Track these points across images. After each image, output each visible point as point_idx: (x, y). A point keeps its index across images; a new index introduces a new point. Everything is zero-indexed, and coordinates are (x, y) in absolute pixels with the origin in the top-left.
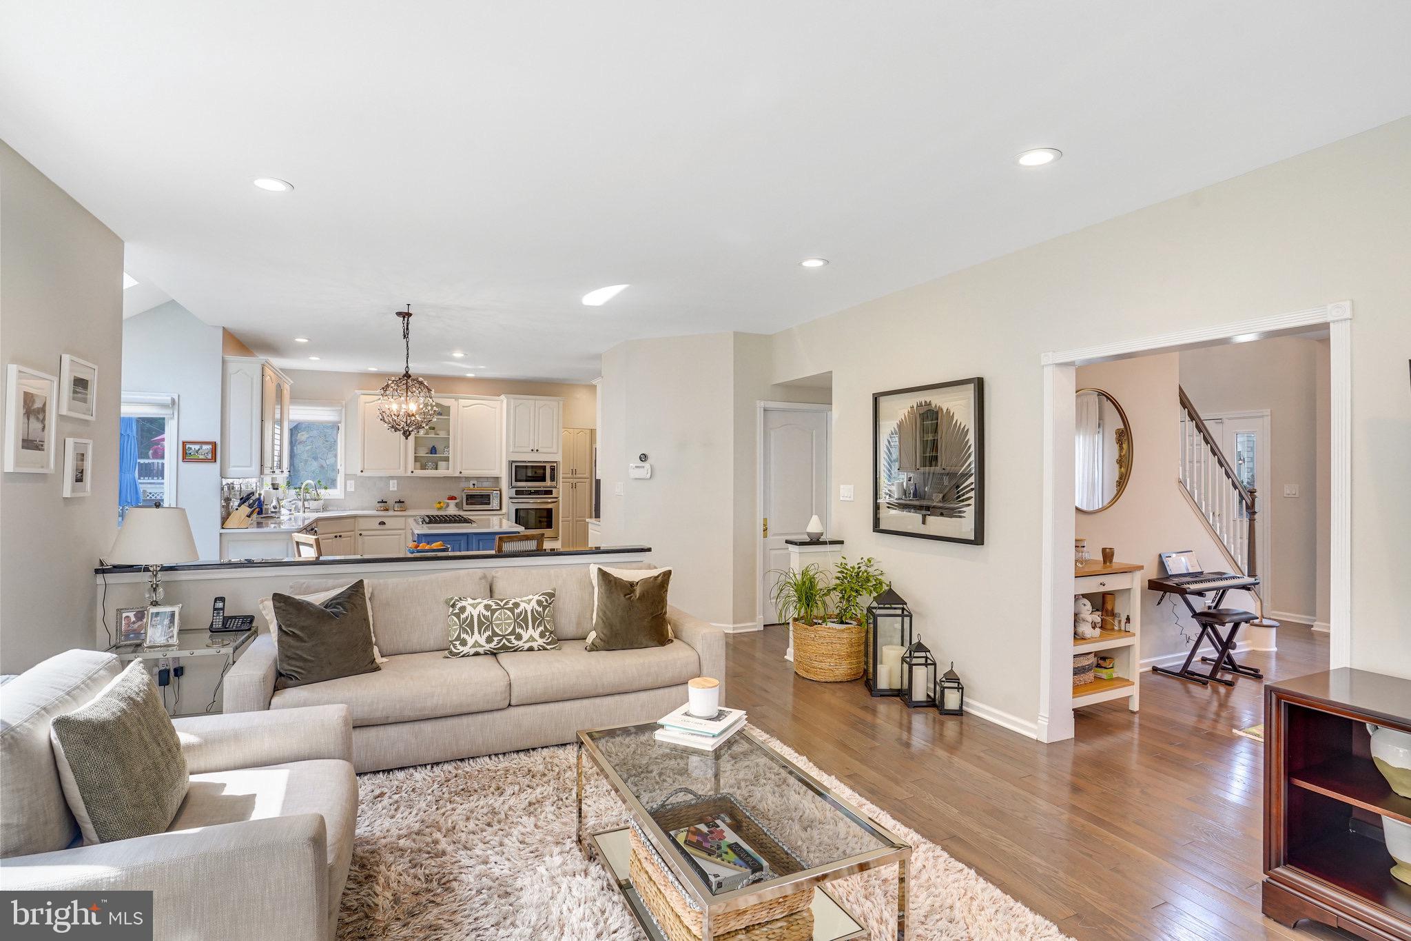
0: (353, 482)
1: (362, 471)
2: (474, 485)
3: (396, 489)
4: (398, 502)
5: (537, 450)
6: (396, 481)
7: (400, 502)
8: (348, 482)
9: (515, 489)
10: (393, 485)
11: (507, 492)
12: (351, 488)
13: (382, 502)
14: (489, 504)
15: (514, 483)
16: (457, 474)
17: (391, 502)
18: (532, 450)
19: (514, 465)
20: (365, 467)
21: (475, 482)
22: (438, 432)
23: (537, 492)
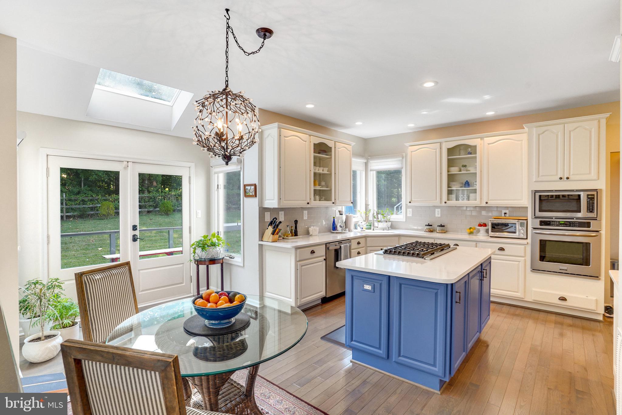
0: (411, 210)
1: (410, 202)
2: (505, 213)
3: (439, 216)
4: (440, 226)
5: (568, 178)
6: (439, 210)
7: (441, 226)
8: (408, 210)
9: (539, 220)
10: (438, 213)
11: (532, 223)
12: (410, 214)
13: (429, 225)
14: (515, 233)
15: (538, 214)
16: (484, 204)
17: (435, 226)
18: (561, 178)
19: (538, 195)
20: (413, 200)
21: (507, 211)
22: (469, 169)
23: (570, 224)
